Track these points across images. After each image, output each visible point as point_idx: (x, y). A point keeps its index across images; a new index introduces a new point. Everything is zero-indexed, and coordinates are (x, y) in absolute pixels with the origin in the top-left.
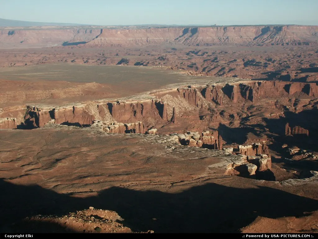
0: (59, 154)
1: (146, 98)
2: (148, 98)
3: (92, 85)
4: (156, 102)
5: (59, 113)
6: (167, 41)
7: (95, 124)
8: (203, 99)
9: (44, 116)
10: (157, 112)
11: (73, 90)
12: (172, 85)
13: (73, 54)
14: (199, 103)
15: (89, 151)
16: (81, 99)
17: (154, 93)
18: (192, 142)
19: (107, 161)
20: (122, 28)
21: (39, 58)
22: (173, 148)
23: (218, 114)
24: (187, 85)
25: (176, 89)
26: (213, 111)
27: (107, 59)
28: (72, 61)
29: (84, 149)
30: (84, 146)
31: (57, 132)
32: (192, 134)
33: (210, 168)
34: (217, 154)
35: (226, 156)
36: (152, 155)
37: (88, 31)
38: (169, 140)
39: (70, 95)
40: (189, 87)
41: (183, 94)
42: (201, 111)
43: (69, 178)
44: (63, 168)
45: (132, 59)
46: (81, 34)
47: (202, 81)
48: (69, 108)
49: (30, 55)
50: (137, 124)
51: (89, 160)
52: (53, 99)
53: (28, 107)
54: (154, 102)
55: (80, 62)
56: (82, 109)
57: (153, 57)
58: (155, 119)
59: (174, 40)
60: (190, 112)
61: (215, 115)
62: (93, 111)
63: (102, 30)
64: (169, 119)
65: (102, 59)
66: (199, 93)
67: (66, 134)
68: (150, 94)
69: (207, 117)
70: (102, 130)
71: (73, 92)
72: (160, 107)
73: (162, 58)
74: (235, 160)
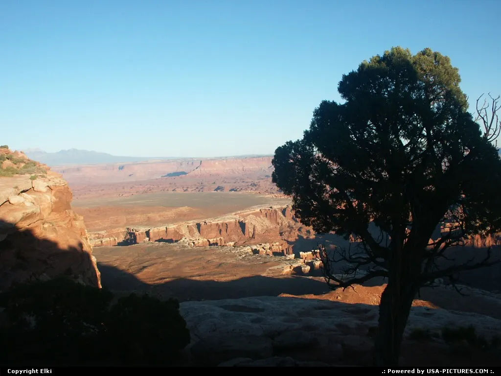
0: (147, 263)
1: (231, 218)
2: (232, 218)
3: (185, 209)
4: (239, 222)
5: (154, 233)
6: (261, 169)
7: (181, 241)
8: (284, 217)
9: (141, 236)
10: (240, 230)
11: (167, 213)
12: (256, 206)
13: (175, 184)
14: (280, 221)
15: (173, 260)
16: (173, 221)
17: (238, 214)
18: (262, 252)
19: (186, 267)
20: (220, 159)
21: (144, 189)
22: (244, 256)
23: (297, 230)
24: (269, 206)
25: (258, 210)
26: (292, 228)
27: (205, 187)
28: (173, 190)
29: (168, 259)
30: (169, 257)
31: (149, 247)
32: (263, 245)
33: (270, 270)
34: (279, 259)
35: (286, 260)
36: (224, 261)
37: (190, 163)
38: (242, 250)
39: (164, 218)
40: (271, 208)
41: (265, 213)
42: (281, 229)
43: (152, 280)
44: (148, 272)
45: (227, 187)
46: (183, 166)
47: (283, 202)
48: (163, 228)
49: (137, 187)
50: (218, 239)
51: (171, 266)
52: (149, 222)
53: (128, 229)
54: (237, 221)
55: (179, 191)
56: (173, 229)
57: (247, 184)
58: (239, 236)
59: (267, 168)
60: (271, 229)
61: (293, 231)
62: (184, 230)
63: (201, 162)
64: (251, 236)
65: (200, 188)
66: (280, 213)
67: (157, 248)
68: (235, 214)
69: (286, 233)
70: (187, 245)
71: (167, 215)
72: (242, 225)
73: (254, 185)
74: (293, 263)
